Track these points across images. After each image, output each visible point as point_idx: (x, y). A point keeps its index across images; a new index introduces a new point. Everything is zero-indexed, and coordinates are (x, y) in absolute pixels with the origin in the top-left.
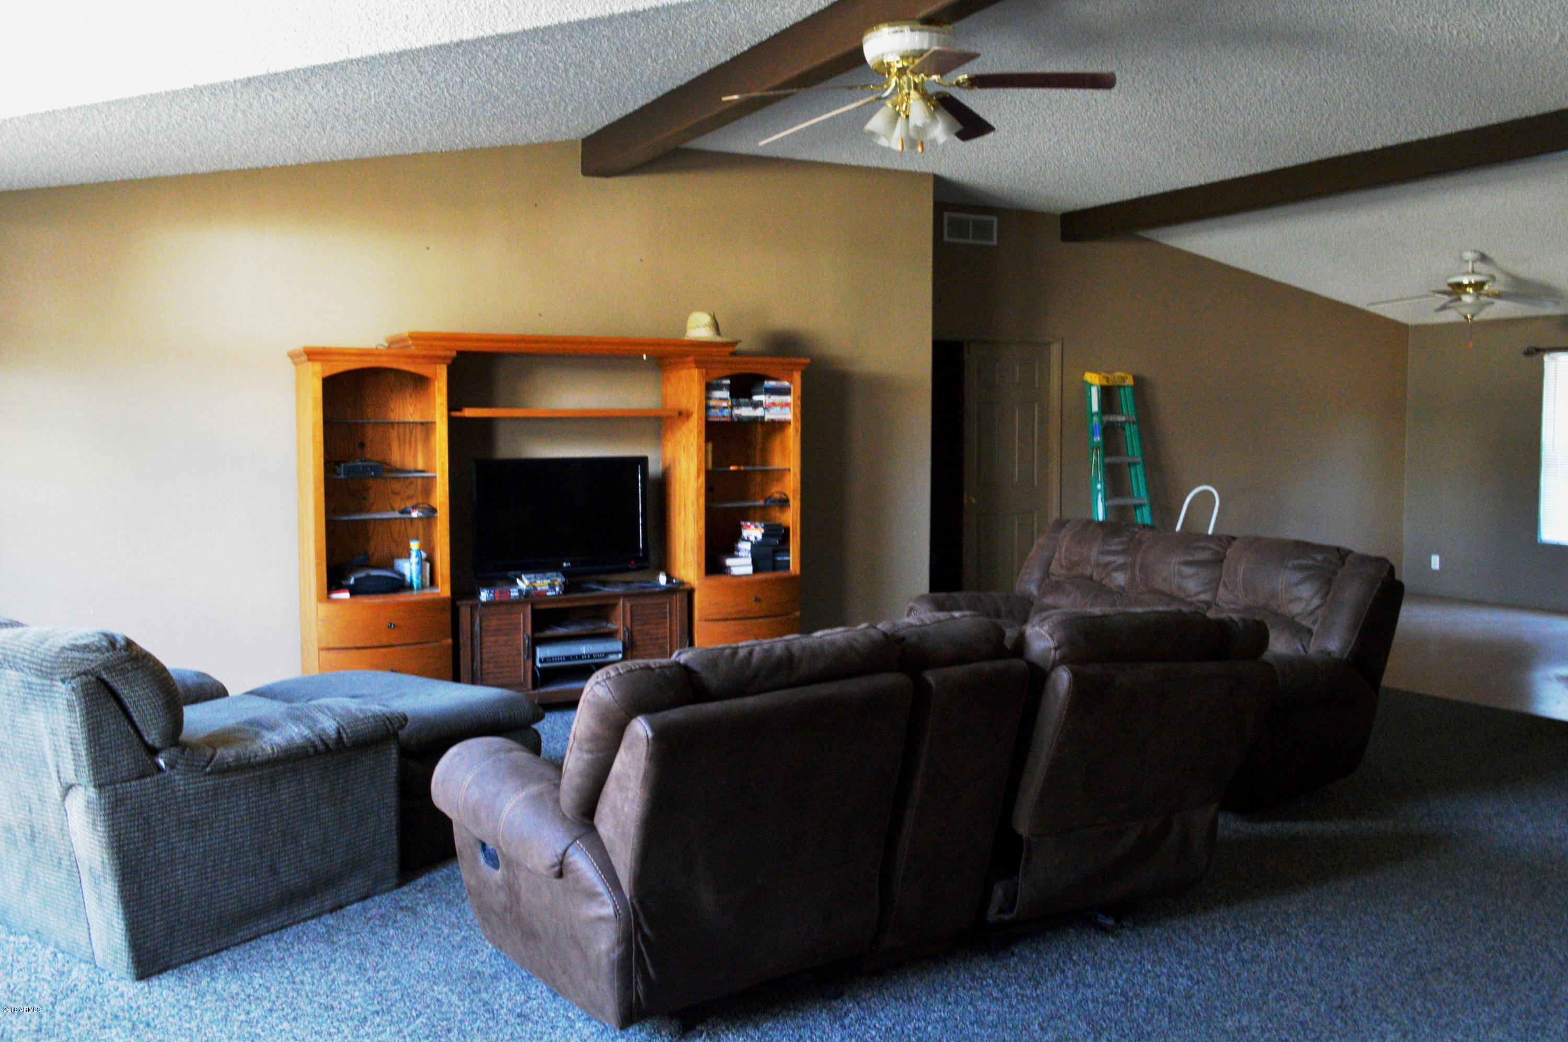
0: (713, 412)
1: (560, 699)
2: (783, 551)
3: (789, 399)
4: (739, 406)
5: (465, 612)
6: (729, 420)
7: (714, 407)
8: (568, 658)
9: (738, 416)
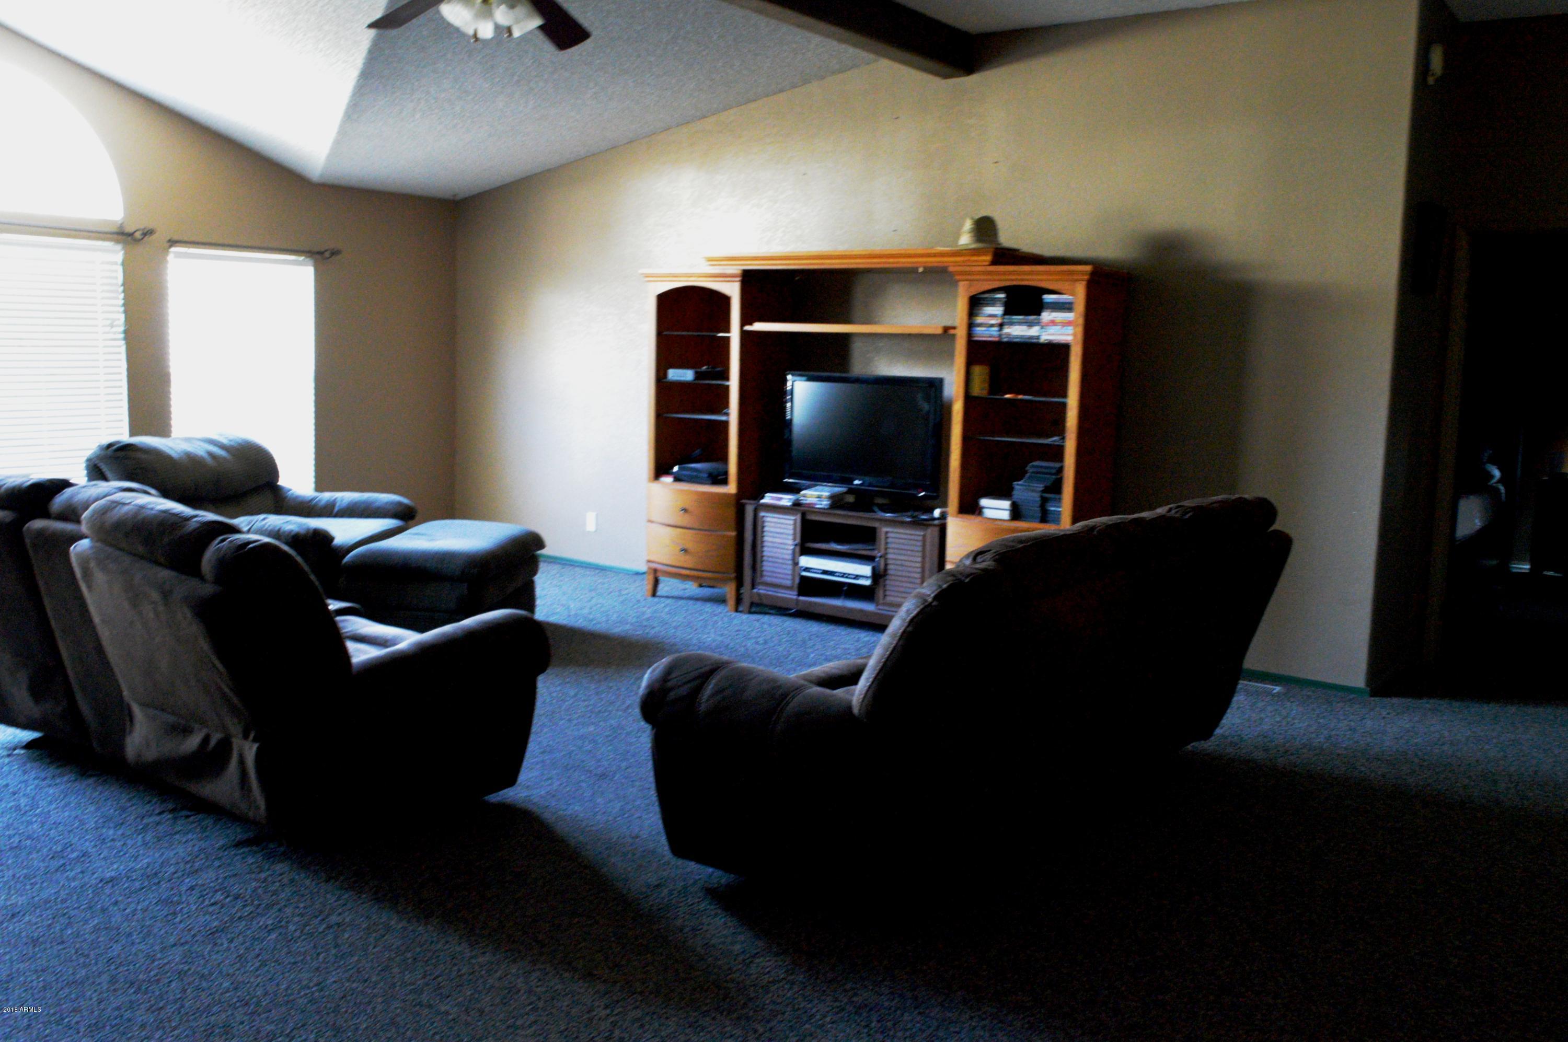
0: (979, 330)
1: (817, 610)
2: (1055, 499)
3: (1070, 316)
4: (1012, 324)
5: (749, 510)
6: (997, 339)
7: (980, 325)
8: (825, 572)
9: (1008, 335)
